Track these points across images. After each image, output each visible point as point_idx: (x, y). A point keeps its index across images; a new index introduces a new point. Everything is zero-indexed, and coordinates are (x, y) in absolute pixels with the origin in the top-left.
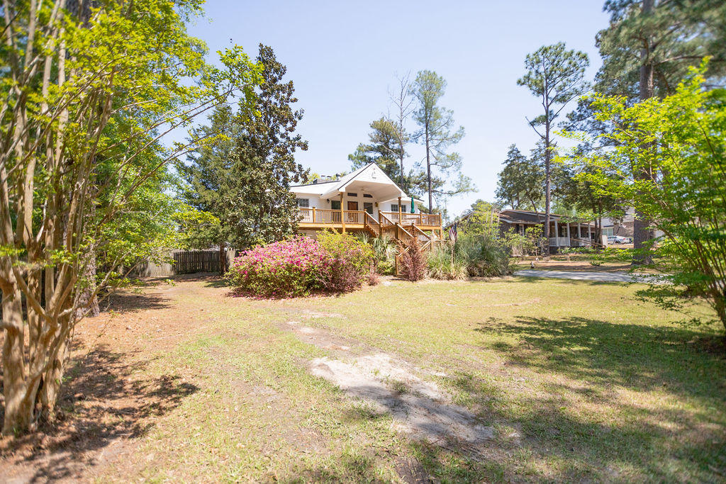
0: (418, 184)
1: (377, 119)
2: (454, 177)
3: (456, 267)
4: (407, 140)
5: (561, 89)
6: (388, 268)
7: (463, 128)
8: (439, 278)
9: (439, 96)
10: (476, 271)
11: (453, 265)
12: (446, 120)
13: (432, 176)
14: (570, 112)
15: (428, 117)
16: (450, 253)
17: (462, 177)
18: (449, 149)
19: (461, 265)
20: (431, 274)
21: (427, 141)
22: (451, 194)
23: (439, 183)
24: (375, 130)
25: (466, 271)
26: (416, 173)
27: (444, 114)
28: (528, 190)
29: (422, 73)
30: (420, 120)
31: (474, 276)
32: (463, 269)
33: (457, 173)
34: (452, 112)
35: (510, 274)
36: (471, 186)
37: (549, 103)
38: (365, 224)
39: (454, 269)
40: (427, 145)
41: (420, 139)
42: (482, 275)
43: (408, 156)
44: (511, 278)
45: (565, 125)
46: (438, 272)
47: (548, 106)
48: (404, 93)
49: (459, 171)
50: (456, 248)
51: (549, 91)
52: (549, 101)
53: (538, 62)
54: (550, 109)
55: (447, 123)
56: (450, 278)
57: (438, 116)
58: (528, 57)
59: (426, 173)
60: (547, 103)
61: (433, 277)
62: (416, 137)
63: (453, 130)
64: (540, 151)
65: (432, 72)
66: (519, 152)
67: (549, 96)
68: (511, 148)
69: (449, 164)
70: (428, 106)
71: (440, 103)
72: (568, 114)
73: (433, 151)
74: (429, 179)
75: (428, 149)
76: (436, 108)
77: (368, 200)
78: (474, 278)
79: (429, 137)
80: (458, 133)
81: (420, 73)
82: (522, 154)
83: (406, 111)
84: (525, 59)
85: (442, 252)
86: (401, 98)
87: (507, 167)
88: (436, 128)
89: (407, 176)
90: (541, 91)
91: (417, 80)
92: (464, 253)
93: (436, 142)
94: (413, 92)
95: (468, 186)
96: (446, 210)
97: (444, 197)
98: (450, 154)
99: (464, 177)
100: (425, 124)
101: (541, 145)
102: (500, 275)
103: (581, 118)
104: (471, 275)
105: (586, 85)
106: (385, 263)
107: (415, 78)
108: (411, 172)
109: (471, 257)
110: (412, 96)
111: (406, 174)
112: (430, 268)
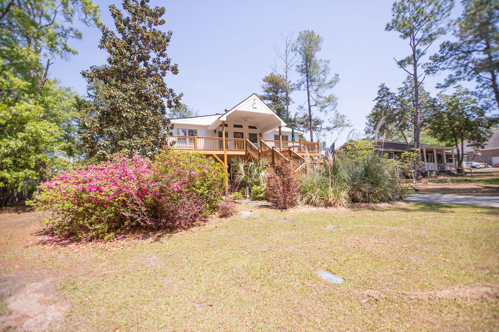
0: (302, 123)
1: (268, 74)
2: (331, 115)
3: (335, 192)
4: (292, 89)
5: (427, 30)
6: (262, 192)
7: (338, 75)
8: (315, 205)
9: (317, 51)
10: (359, 195)
11: (331, 189)
12: (323, 68)
13: (313, 117)
14: (433, 55)
15: (308, 68)
16: (328, 176)
17: (338, 114)
18: (326, 93)
19: (341, 190)
20: (305, 199)
21: (308, 87)
22: (328, 129)
23: (318, 122)
24: (266, 83)
25: (347, 197)
26: (301, 115)
27: (321, 65)
28: (398, 122)
29: (303, 33)
30: (302, 71)
31: (357, 201)
32: (344, 194)
33: (334, 112)
34: (328, 62)
35: (401, 199)
36: (346, 122)
37: (416, 44)
38: (246, 151)
39: (332, 195)
40: (308, 90)
41: (303, 87)
42: (366, 200)
43: (293, 102)
44: (403, 205)
45: (429, 65)
46: (314, 197)
47: (415, 46)
48: (288, 50)
49: (335, 110)
50: (335, 170)
51: (415, 33)
52: (416, 42)
53: (404, 9)
54: (417, 48)
55: (324, 71)
56: (328, 205)
57: (316, 66)
58: (395, 5)
59: (308, 114)
60: (414, 44)
61: (307, 203)
62: (299, 86)
63: (330, 77)
64: (406, 89)
65: (310, 31)
66: (388, 89)
67: (416, 38)
68: (380, 87)
69: (326, 104)
70: (308, 59)
71: (318, 56)
72: (431, 57)
73: (313, 95)
74: (310, 119)
75: (308, 94)
76: (315, 61)
77: (253, 131)
78: (357, 204)
79: (310, 83)
80: (334, 79)
81: (300, 33)
82: (391, 91)
83: (291, 64)
84: (392, 7)
85: (318, 174)
86: (286, 55)
87: (378, 104)
88: (314, 76)
89: (293, 118)
90: (408, 34)
91: (298, 39)
92: (344, 174)
93: (315, 88)
94: (296, 49)
95: (343, 122)
96: (325, 143)
97: (323, 132)
98: (327, 97)
99: (340, 115)
100: (306, 74)
101: (407, 84)
102: (389, 200)
103: (443, 59)
104: (354, 200)
105: (453, 23)
106: (259, 188)
107: (297, 38)
108: (296, 115)
109: (353, 180)
110: (294, 53)
111: (292, 116)
112: (304, 193)
